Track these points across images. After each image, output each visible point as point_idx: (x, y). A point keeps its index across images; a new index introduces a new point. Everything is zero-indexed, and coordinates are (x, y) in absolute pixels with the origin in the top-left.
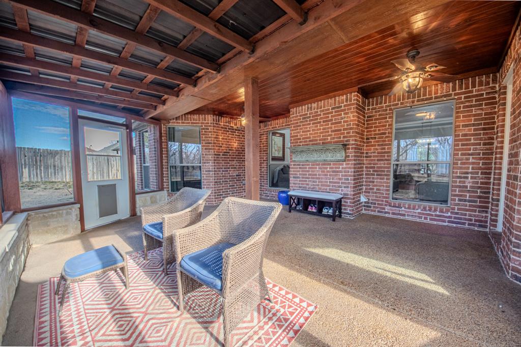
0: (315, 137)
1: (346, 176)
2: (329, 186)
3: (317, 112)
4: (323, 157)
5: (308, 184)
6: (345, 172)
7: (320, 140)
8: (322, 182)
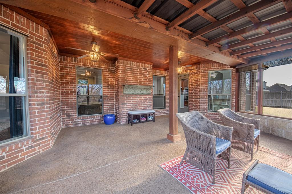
0: (135, 81)
1: (150, 101)
2: (143, 106)
3: (136, 68)
4: (142, 92)
5: (132, 107)
6: (149, 99)
7: (138, 83)
8: (139, 105)
